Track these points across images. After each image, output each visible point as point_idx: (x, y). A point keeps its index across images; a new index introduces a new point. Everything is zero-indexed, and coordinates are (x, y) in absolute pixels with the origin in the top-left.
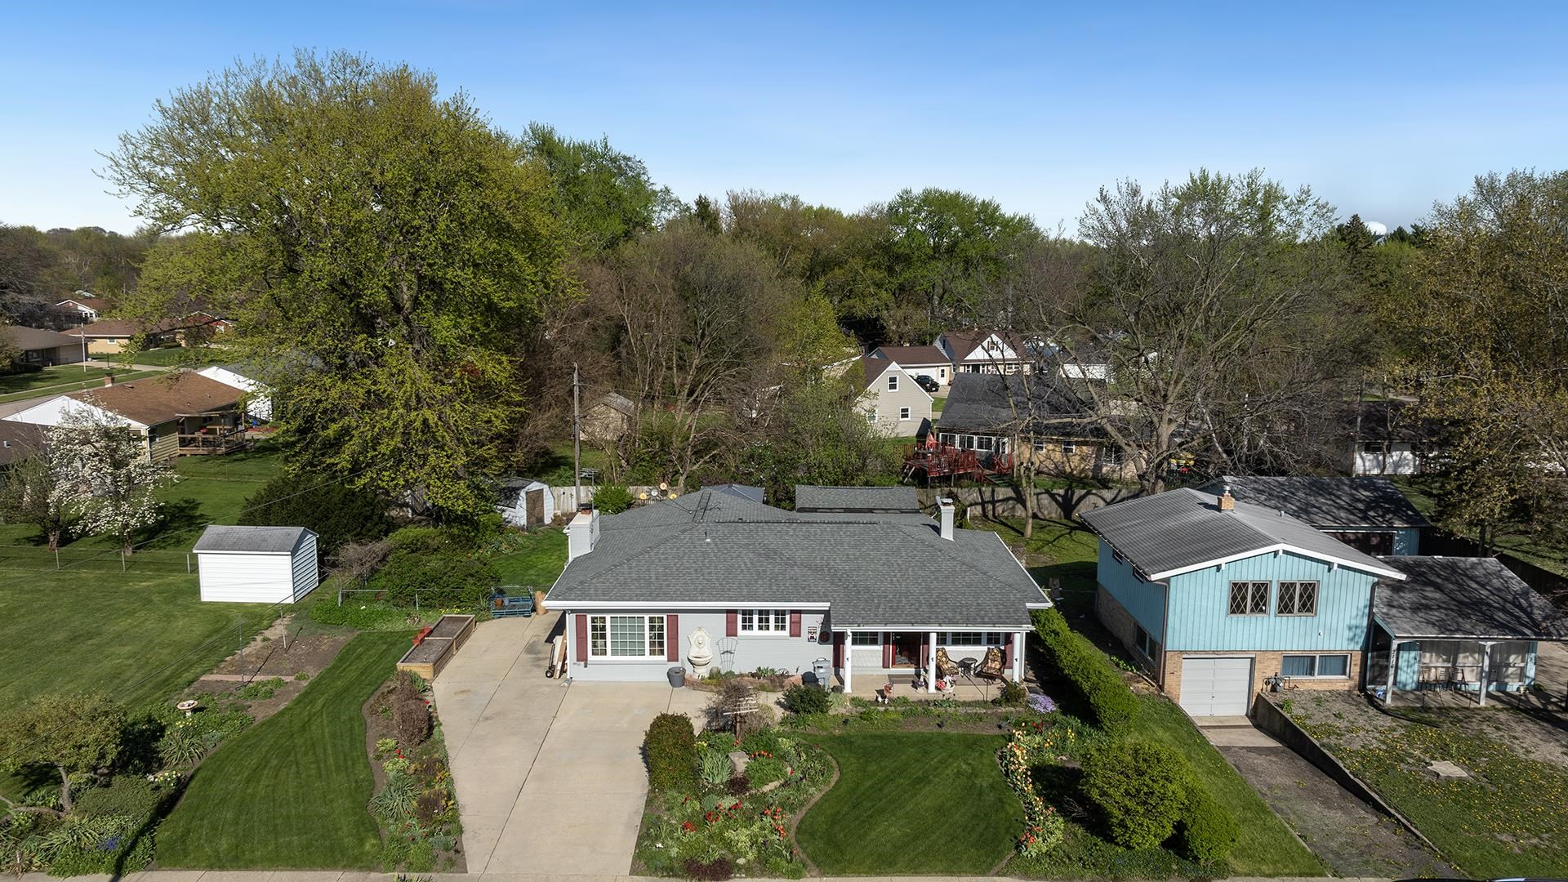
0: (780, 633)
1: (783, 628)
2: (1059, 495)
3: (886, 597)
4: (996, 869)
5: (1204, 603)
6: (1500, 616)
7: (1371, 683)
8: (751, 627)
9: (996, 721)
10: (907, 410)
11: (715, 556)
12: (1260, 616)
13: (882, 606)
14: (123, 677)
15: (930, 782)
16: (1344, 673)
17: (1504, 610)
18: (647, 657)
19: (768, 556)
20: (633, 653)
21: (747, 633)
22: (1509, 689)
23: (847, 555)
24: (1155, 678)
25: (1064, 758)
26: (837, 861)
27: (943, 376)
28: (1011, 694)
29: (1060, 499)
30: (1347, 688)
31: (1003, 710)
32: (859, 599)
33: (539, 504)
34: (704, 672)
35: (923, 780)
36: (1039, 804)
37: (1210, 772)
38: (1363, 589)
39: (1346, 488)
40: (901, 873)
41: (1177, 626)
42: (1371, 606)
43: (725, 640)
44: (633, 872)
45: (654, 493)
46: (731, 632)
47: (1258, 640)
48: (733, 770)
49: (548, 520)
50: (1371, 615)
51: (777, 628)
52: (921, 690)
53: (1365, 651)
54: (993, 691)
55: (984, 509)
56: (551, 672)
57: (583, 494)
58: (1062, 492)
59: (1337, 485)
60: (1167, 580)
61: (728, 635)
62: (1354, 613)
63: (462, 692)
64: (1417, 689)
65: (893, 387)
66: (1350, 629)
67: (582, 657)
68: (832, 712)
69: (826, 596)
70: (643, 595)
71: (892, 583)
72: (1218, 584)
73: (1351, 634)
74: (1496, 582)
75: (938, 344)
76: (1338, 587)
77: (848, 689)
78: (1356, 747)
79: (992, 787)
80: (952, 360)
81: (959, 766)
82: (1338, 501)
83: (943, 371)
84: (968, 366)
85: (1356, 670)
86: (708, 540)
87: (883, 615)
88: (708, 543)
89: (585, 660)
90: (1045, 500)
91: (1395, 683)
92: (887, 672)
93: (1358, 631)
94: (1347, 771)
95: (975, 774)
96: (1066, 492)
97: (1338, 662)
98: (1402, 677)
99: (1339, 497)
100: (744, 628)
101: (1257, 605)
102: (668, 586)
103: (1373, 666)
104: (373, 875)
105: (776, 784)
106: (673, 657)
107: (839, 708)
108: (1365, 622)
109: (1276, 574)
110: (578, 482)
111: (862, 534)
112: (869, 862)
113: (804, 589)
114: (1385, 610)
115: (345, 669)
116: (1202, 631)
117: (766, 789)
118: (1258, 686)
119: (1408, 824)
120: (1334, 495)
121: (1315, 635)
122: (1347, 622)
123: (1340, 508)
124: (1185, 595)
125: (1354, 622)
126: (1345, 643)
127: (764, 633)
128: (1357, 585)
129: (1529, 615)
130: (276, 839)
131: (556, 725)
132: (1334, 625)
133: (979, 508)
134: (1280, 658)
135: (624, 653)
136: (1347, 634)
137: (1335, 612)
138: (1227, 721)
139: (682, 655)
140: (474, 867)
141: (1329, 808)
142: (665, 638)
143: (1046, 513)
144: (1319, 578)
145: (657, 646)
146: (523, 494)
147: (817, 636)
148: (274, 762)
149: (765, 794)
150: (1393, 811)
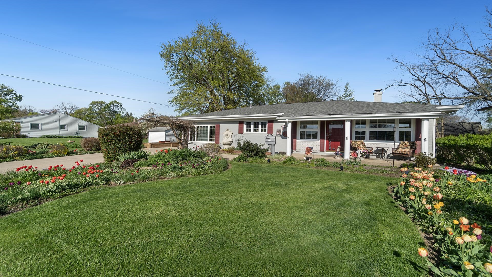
0: (264, 133)
1: (265, 131)
8: (250, 130)
18: (208, 142)
20: (203, 140)
21: (248, 132)
43: (238, 135)
46: (241, 131)
51: (262, 131)
61: (239, 133)
100: (247, 130)
106: (217, 142)
127: (256, 132)
135: (200, 140)
139: (220, 141)
142: (215, 134)
145: (212, 138)
147: (281, 133)
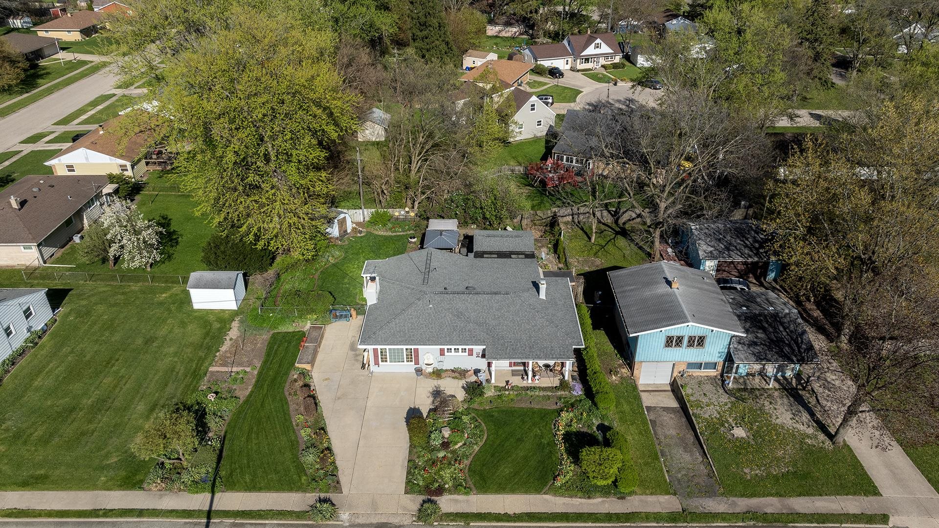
0: (464, 354)
1: (465, 352)
2: (613, 211)
3: (511, 342)
4: (544, 491)
5: (654, 343)
6: (787, 349)
7: (726, 373)
8: (451, 352)
9: (555, 400)
10: (540, 121)
11: (434, 316)
12: (678, 348)
13: (509, 348)
14: (177, 370)
15: (523, 441)
16: (715, 369)
17: (789, 346)
18: (405, 363)
19: (458, 316)
20: (399, 362)
21: (450, 354)
22: (786, 375)
23: (495, 315)
24: (631, 368)
25: (581, 426)
26: (483, 487)
27: (567, 64)
28: (563, 385)
29: (613, 213)
30: (715, 375)
31: (559, 393)
32: (498, 344)
33: (344, 223)
34: (430, 370)
35: (520, 440)
36: (565, 456)
37: (640, 433)
38: (726, 340)
39: (753, 233)
40: (508, 493)
41: (641, 352)
42: (730, 345)
43: (440, 358)
44: (406, 493)
45: (403, 213)
47: (677, 357)
48: (443, 437)
49: (349, 231)
50: (729, 348)
51: (462, 352)
52: (525, 382)
53: (725, 361)
54: (556, 382)
55: (573, 218)
56: (363, 367)
57: (366, 213)
58: (614, 209)
59: (748, 231)
60: (637, 337)
61: (441, 354)
62: (721, 348)
63: (326, 379)
64: (746, 376)
65: (533, 109)
66: (719, 353)
67: (377, 363)
68: (486, 396)
69: (484, 342)
70: (402, 341)
71: (514, 334)
72: (660, 337)
73: (720, 355)
74: (792, 327)
75: (565, 42)
76: (715, 337)
77: (493, 381)
78: (707, 416)
79: (548, 444)
80: (573, 55)
81: (536, 431)
82: (746, 242)
83: (567, 61)
84: (583, 59)
85: (720, 368)
86: (431, 306)
87: (509, 354)
88: (431, 308)
89: (378, 364)
90: (605, 213)
91: (736, 373)
92: (511, 368)
93: (723, 354)
94: (698, 431)
95: (542, 437)
96: (616, 210)
97: (714, 365)
98: (740, 371)
99: (747, 239)
100: (448, 352)
101: (678, 344)
102: (413, 335)
103: (728, 367)
104: (307, 494)
105: (460, 444)
106: (417, 363)
107: (489, 393)
108: (726, 351)
109: (687, 332)
110: (363, 207)
111: (502, 301)
112: (495, 487)
113: (474, 337)
114: (736, 346)
115: (271, 362)
116: (652, 354)
117: (457, 447)
118: (675, 375)
119: (712, 464)
120: (745, 237)
121: (703, 355)
122: (718, 351)
123: (746, 246)
124: (645, 341)
125: (721, 351)
126: (716, 358)
127: (457, 354)
128: (724, 337)
129: (799, 347)
130: (267, 476)
131: (369, 404)
132: (712, 352)
133: (571, 217)
134: (686, 364)
135: (395, 362)
136: (717, 355)
137: (713, 346)
138: (660, 387)
139: (420, 362)
140: (345, 490)
141: (686, 451)
142: (414, 356)
143: (605, 220)
144: (707, 334)
145: (409, 360)
146: (336, 221)
147: (480, 355)
148: (255, 429)
149: (456, 449)
150: (709, 457)
